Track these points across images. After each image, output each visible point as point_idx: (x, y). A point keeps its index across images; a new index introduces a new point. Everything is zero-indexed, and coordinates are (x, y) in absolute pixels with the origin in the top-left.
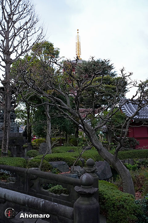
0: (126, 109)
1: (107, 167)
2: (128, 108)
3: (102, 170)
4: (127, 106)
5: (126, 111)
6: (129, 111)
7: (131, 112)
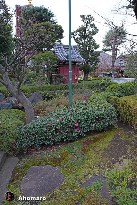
0: (59, 52)
1: (38, 97)
2: (61, 51)
3: (33, 99)
4: (60, 50)
5: (59, 54)
6: (61, 54)
7: (62, 55)
